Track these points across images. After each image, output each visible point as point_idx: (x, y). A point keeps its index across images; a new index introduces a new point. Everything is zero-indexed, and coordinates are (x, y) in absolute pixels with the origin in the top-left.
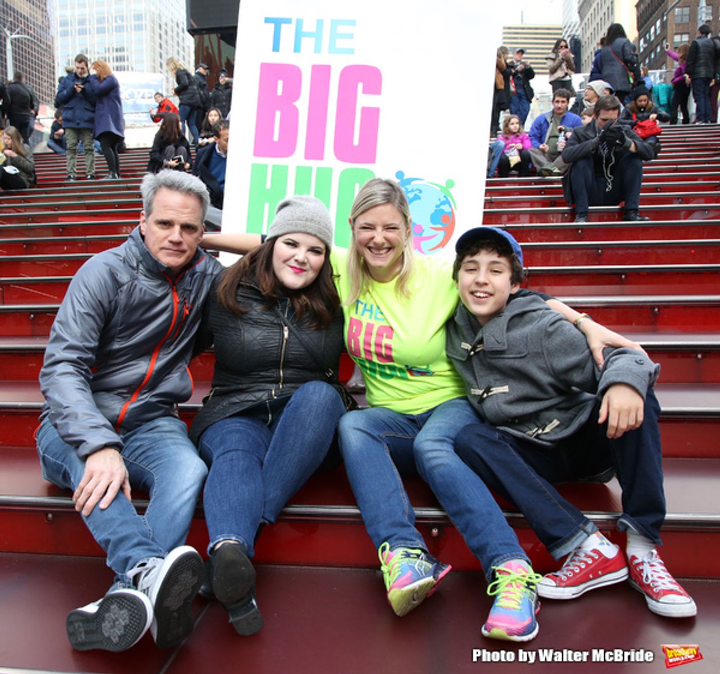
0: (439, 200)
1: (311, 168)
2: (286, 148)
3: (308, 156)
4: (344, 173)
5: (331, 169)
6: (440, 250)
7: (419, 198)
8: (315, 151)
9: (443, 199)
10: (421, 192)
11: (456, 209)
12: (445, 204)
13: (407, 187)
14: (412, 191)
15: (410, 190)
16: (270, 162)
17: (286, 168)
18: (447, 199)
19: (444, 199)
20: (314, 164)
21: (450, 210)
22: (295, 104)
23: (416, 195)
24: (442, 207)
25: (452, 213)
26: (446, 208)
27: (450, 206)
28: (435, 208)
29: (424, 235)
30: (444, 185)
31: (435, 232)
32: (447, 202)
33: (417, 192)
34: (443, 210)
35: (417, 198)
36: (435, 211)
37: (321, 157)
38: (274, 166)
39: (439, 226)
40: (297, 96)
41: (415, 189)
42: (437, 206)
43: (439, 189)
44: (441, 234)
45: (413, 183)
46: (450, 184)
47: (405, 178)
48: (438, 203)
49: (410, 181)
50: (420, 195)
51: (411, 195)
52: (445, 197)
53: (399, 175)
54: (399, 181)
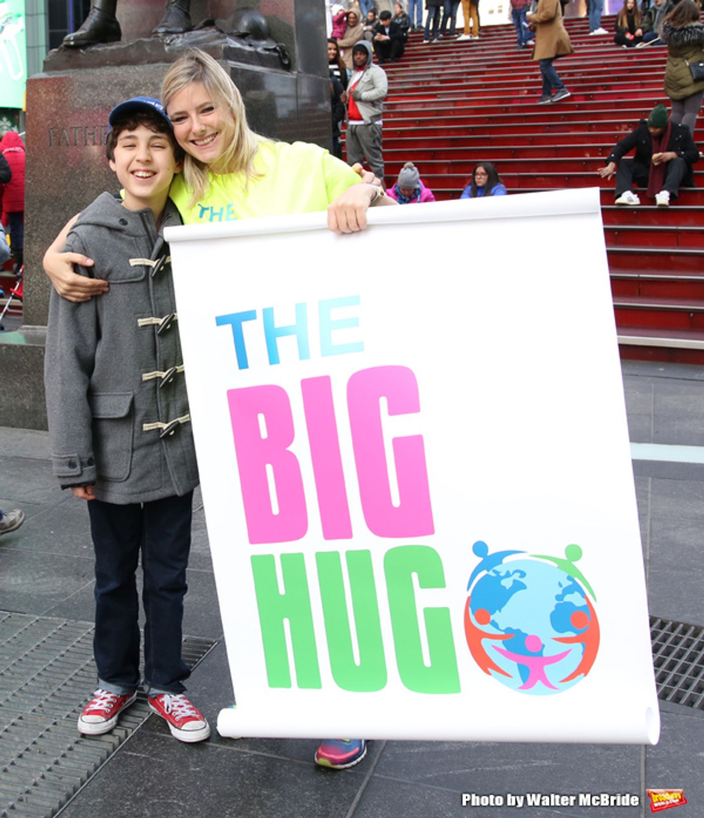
0: (560, 585)
1: (337, 554)
3: (329, 534)
4: (389, 558)
5: (368, 553)
6: (581, 680)
7: (524, 587)
8: (337, 525)
9: (567, 583)
10: (523, 574)
12: (571, 593)
14: (508, 575)
15: (502, 574)
17: (301, 557)
18: (575, 582)
19: (571, 583)
20: (341, 546)
21: (584, 602)
22: (291, 449)
23: (515, 581)
24: (568, 598)
25: (589, 605)
26: (576, 600)
27: (583, 596)
28: (556, 602)
29: (546, 653)
30: (562, 556)
31: (565, 647)
32: (574, 588)
33: (516, 576)
34: (570, 604)
35: (519, 586)
36: (557, 606)
37: (348, 534)
38: (283, 557)
39: (570, 634)
40: (290, 435)
41: (511, 571)
42: (559, 597)
43: (555, 565)
44: (577, 649)
45: (506, 560)
46: (574, 552)
47: (489, 554)
48: (559, 591)
49: (500, 557)
50: (523, 580)
51: (507, 583)
52: (569, 578)
53: (480, 548)
54: (480, 559)
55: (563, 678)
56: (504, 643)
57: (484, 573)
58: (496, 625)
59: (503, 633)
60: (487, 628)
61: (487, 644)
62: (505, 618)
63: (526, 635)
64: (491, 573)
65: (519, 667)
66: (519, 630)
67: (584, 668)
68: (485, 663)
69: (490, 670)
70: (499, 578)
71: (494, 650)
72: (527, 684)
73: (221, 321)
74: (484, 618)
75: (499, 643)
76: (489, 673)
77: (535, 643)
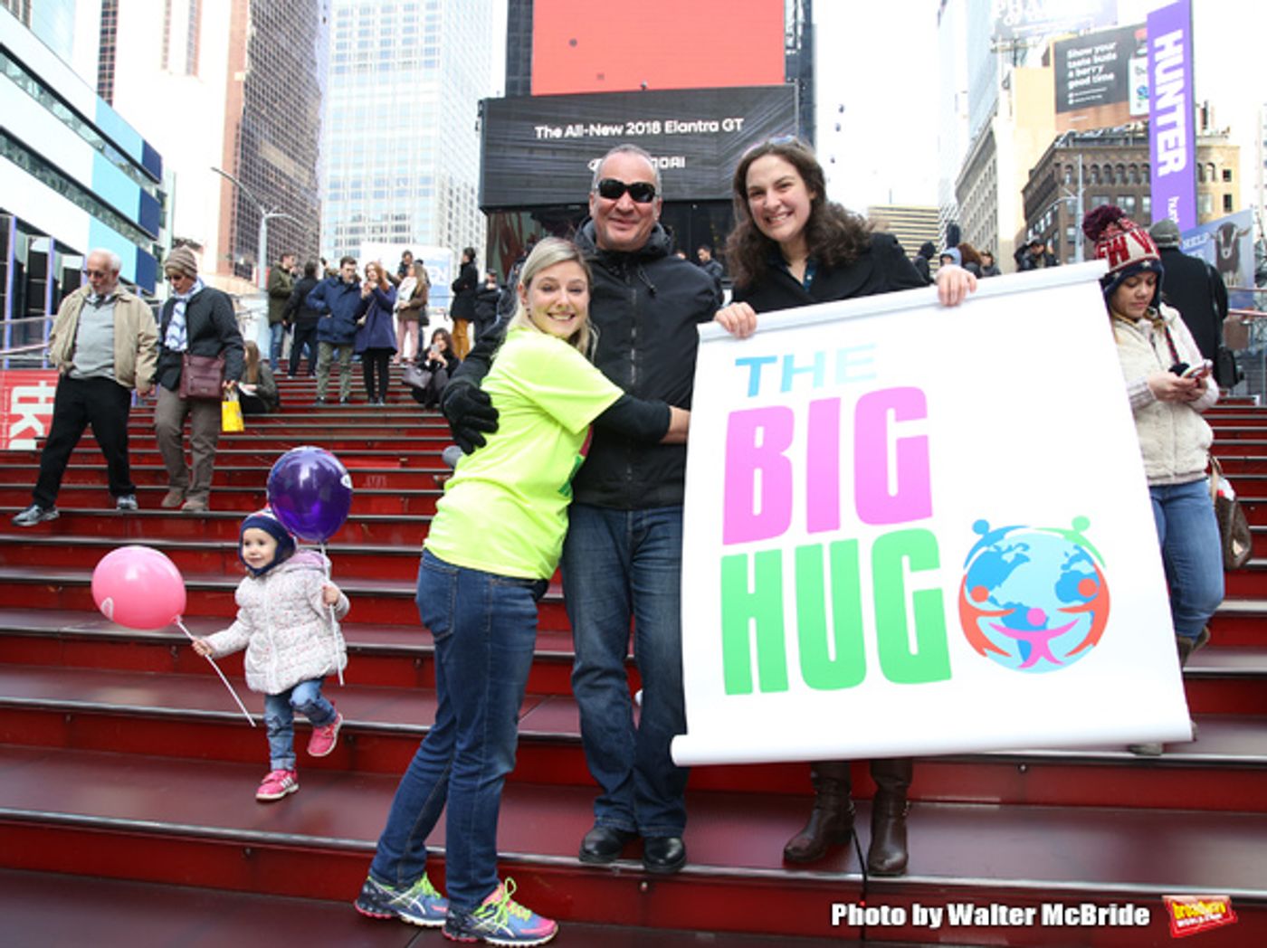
0: (1066, 554)
1: (819, 546)
2: (775, 522)
3: (812, 528)
4: (878, 545)
5: (855, 542)
7: (1026, 559)
8: (824, 516)
9: (1073, 552)
10: (1026, 547)
11: (1104, 566)
12: (1079, 560)
13: (998, 544)
14: (1010, 549)
15: (1004, 549)
16: (750, 549)
17: (778, 553)
18: (1082, 551)
19: (1077, 552)
20: (825, 538)
21: (1092, 569)
22: (786, 453)
23: (1017, 555)
24: (1075, 567)
25: (1098, 571)
26: (1084, 568)
27: (1093, 564)
28: (1062, 572)
29: (1051, 626)
30: (1070, 527)
31: (1070, 617)
32: (1082, 556)
33: (1019, 550)
34: (1077, 572)
35: (1020, 559)
36: (1063, 576)
37: (834, 524)
38: (758, 556)
39: (1078, 603)
40: (787, 442)
41: (1013, 546)
42: (1064, 567)
43: (1061, 536)
44: (1085, 620)
45: (1008, 535)
46: (1081, 523)
47: (990, 531)
48: (1066, 561)
49: (1001, 533)
50: (1026, 553)
51: (1009, 557)
52: (1076, 547)
53: (980, 526)
54: (980, 537)
55: (1069, 651)
56: (1003, 620)
57: (984, 549)
58: (994, 601)
59: (1002, 609)
60: (985, 606)
61: (983, 623)
62: (1004, 593)
63: (1028, 609)
64: (992, 549)
65: (1020, 643)
66: (1020, 605)
67: (1093, 637)
68: (980, 644)
69: (986, 650)
70: (1000, 552)
71: (991, 629)
72: (1029, 660)
73: (740, 362)
74: (981, 595)
75: (997, 620)
76: (984, 654)
77: (1039, 616)
